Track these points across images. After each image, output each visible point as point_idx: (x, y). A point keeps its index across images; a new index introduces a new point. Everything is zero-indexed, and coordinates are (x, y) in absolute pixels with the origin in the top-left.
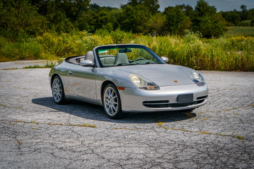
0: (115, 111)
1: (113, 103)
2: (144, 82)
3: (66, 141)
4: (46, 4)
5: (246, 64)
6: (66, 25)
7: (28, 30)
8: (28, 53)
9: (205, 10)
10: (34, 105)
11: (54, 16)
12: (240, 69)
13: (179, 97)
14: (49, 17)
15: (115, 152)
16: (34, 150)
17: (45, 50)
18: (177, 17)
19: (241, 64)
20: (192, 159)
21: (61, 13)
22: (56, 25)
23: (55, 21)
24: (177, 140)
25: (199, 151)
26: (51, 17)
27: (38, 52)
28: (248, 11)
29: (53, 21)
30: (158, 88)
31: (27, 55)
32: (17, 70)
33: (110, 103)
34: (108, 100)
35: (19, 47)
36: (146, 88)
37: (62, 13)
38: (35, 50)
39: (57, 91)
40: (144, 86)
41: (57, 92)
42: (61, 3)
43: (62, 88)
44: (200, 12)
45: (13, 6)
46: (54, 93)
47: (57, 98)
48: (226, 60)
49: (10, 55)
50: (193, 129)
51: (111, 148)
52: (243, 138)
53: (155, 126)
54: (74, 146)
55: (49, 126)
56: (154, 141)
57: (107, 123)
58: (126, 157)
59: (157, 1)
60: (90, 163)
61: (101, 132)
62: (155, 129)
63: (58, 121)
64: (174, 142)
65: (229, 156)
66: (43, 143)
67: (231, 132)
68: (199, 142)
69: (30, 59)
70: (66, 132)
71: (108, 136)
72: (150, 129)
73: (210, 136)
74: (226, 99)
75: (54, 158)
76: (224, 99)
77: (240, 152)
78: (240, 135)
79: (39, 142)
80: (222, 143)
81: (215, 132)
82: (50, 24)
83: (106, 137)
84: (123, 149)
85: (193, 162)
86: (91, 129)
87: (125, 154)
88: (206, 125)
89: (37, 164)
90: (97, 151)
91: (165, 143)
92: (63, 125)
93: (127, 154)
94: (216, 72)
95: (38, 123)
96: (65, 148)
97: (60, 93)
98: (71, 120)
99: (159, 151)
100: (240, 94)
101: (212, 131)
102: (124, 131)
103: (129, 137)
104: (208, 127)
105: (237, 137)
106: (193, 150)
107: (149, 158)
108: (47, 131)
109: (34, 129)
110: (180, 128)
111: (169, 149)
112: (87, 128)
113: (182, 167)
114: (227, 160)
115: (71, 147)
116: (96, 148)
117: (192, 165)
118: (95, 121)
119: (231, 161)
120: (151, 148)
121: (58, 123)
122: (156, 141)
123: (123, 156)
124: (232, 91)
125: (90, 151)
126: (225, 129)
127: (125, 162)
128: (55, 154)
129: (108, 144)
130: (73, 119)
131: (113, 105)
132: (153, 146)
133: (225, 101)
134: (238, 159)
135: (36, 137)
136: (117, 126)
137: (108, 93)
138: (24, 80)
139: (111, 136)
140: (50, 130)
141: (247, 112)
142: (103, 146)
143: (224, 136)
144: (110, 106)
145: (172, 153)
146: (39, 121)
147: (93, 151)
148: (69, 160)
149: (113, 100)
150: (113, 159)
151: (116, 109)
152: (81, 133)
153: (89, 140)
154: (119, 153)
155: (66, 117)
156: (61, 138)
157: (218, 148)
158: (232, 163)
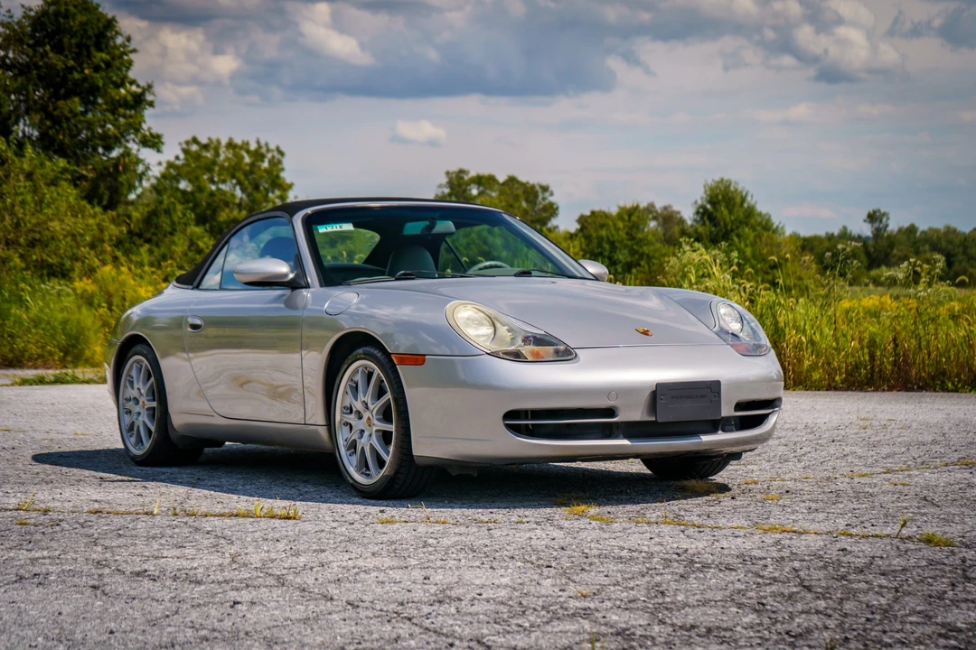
0: (381, 463)
1: (374, 428)
2: (509, 331)
3: (164, 555)
4: (116, 166)
5: (915, 362)
6: (193, 248)
8: (38, 342)
10: (39, 468)
11: (148, 212)
12: (888, 381)
13: (660, 394)
14: (126, 218)
15: (383, 583)
16: (14, 579)
18: (626, 247)
19: (895, 361)
20: (733, 599)
21: (173, 203)
22: (154, 248)
23: (149, 235)
24: (657, 548)
25: (762, 577)
26: (134, 219)
27: (77, 338)
28: (895, 236)
29: (140, 235)
30: (571, 354)
31: (33, 349)
33: (362, 431)
34: (352, 418)
36: (517, 356)
37: (178, 204)
38: (68, 328)
39: (137, 409)
40: (510, 349)
41: (139, 414)
43: (159, 392)
44: (716, 224)
46: (127, 419)
47: (139, 441)
50: (724, 521)
51: (365, 571)
52: (948, 544)
53: (557, 517)
54: (195, 569)
55: (93, 517)
56: (555, 553)
57: (347, 508)
58: (432, 595)
59: (545, 189)
60: (268, 611)
61: (322, 531)
62: (555, 523)
63: (134, 505)
64: (644, 554)
65: (897, 591)
66: (58, 561)
67: (889, 529)
68: (756, 553)
69: (46, 366)
70: (169, 532)
71: (351, 540)
72: (537, 523)
73: (803, 537)
74: (848, 450)
75: (104, 597)
76: (841, 451)
77: (943, 580)
78: (933, 535)
79: (44, 558)
80: (861, 554)
81: (823, 527)
82: (127, 245)
83: (343, 545)
84: (418, 574)
85: (739, 608)
86: (277, 522)
87: (426, 587)
88: (776, 511)
89: (20, 614)
90: (298, 580)
91: (606, 558)
92: (154, 515)
93: (435, 588)
94: (795, 392)
95: (46, 512)
96: (157, 573)
97: (152, 417)
98: (193, 502)
99: (579, 578)
100: (906, 438)
101: (806, 525)
102: (422, 529)
103: (446, 542)
104: (787, 516)
105: (920, 541)
106: (732, 576)
107: (534, 596)
108: (82, 531)
109: (25, 524)
110: (668, 520)
111: (625, 572)
112: (258, 522)
113: (690, 620)
114: (894, 602)
115: (183, 571)
116: (294, 572)
117: (735, 617)
118: (298, 503)
119: (911, 602)
120: (544, 569)
121: (133, 509)
122: (562, 553)
123: (418, 594)
124: (869, 432)
125: (271, 581)
126: (862, 522)
127: (426, 609)
128: (108, 589)
129: (350, 562)
130: (202, 499)
131: (374, 437)
132: (550, 567)
133: (847, 455)
134: (943, 599)
135: (30, 546)
136: (393, 517)
137: (355, 389)
138: (8, 411)
139: (366, 541)
140: (95, 528)
141: (944, 478)
142: (326, 567)
143: (863, 537)
144: (364, 443)
145: (638, 583)
146: (51, 505)
147: (281, 581)
148: (169, 605)
149: (374, 413)
150: (372, 602)
151: (388, 453)
152: (230, 533)
153: (268, 552)
154: (402, 585)
155: (172, 494)
156: (139, 548)
157: (843, 570)
158: (919, 608)
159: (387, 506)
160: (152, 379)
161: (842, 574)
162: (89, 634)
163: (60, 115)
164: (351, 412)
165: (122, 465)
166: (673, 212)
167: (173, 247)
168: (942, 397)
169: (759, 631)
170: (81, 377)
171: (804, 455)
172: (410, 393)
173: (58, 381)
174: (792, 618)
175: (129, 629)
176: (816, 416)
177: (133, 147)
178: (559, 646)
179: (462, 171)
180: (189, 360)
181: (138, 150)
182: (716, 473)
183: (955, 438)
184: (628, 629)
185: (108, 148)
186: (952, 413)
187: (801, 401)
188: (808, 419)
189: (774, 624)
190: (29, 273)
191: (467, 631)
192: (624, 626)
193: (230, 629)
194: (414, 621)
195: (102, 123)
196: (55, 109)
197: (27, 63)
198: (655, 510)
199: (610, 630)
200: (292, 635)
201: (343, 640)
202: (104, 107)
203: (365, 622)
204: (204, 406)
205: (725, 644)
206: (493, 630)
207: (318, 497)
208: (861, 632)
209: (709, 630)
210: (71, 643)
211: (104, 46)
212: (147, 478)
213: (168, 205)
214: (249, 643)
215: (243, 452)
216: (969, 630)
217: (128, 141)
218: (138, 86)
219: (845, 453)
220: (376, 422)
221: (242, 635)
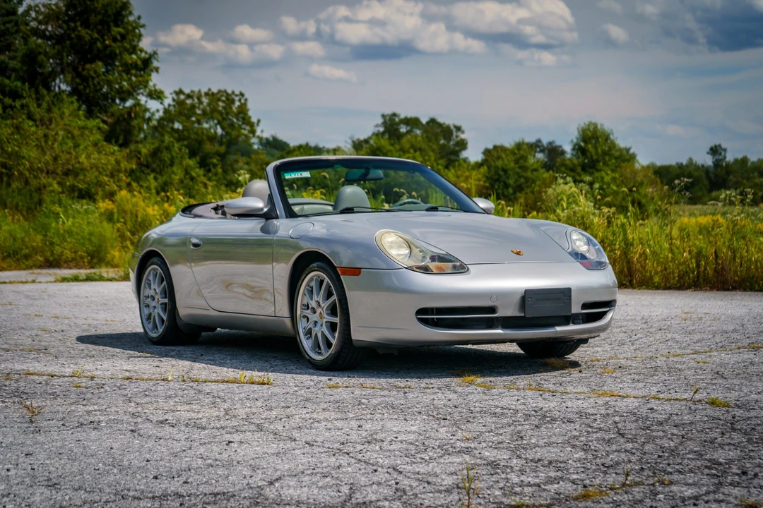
0: (329, 345)
1: (325, 320)
2: (421, 252)
3: (178, 409)
4: (129, 114)
5: (730, 269)
6: (187, 177)
7: (74, 186)
8: (72, 248)
9: (600, 152)
10: (82, 346)
11: (153, 149)
12: (710, 283)
13: (528, 297)
14: (137, 153)
16: (77, 425)
17: (122, 243)
18: (518, 173)
19: (715, 267)
20: (569, 442)
21: (172, 142)
22: (158, 176)
23: (154, 166)
24: (522, 407)
25: (592, 427)
26: (143, 154)
27: (100, 246)
28: (731, 165)
29: (147, 166)
30: (464, 268)
31: (68, 254)
32: (34, 284)
33: (316, 322)
34: (308, 313)
35: (45, 229)
36: (426, 270)
37: (175, 142)
38: (93, 239)
39: (154, 304)
40: (421, 264)
41: (155, 307)
42: (173, 129)
43: (169, 292)
44: (587, 157)
45: (30, 117)
46: (146, 311)
47: (155, 327)
48: (667, 257)
49: (15, 253)
50: (571, 388)
51: (318, 421)
52: (727, 405)
53: (453, 384)
54: (201, 419)
55: (126, 382)
56: (450, 410)
57: (305, 377)
58: (363, 438)
59: (458, 129)
60: (252, 447)
61: (288, 393)
62: (452, 389)
63: (154, 374)
64: (511, 411)
65: (683, 437)
66: (105, 413)
67: (687, 394)
68: (589, 411)
69: (78, 267)
70: (180, 393)
71: (308, 400)
72: (439, 389)
73: (625, 400)
74: (669, 336)
75: (140, 438)
76: (664, 337)
77: (717, 430)
78: (716, 399)
79: (95, 411)
80: (663, 412)
81: (640, 393)
82: (138, 174)
83: (303, 403)
84: (354, 424)
85: (573, 448)
86: (256, 387)
87: (360, 432)
88: (609, 381)
89: (84, 448)
90: (272, 427)
91: (485, 413)
92: (169, 381)
93: (366, 433)
94: (640, 291)
95: (92, 378)
96: (174, 422)
97: (165, 310)
98: (196, 372)
99: (465, 427)
100: (714, 328)
101: (629, 391)
102: (358, 392)
103: (374, 401)
104: (617, 385)
105: (707, 403)
106: (571, 426)
107: (433, 439)
108: (120, 392)
109: (79, 387)
110: (531, 387)
111: (497, 423)
112: (243, 386)
113: (538, 456)
114: (680, 445)
115: (192, 421)
116: (269, 422)
117: (569, 454)
118: (270, 374)
119: (691, 445)
120: (442, 421)
121: (154, 377)
122: (455, 410)
123: (354, 437)
124: (688, 322)
125: (253, 427)
126: (669, 390)
127: (359, 447)
128: (142, 432)
129: (307, 415)
130: (202, 370)
131: (324, 326)
132: (446, 419)
133: (669, 340)
134: (714, 443)
135: (85, 402)
136: (337, 383)
137: (311, 292)
138: (55, 302)
139: (318, 400)
140: (129, 390)
141: (736, 358)
142: (291, 418)
143: (667, 400)
144: (317, 331)
145: (505, 430)
146: (95, 373)
147: (260, 428)
148: (185, 443)
149: (324, 309)
150: (322, 442)
151: (334, 338)
152: (223, 394)
153: (250, 407)
154: (343, 431)
155: (180, 366)
156: (161, 404)
157: (648, 423)
158: (695, 449)
159: (333, 376)
160: (165, 282)
161: (647, 425)
162: (132, 461)
163: (87, 75)
164: (308, 308)
165: (143, 344)
166: (556, 146)
167: (173, 176)
168: (749, 295)
169: (584, 463)
170: (105, 275)
171: (636, 340)
172: (350, 295)
173: (89, 279)
174: (607, 455)
175: (159, 458)
176: (652, 309)
177: (143, 99)
178: (447, 472)
179: (394, 115)
180: (191, 267)
181: (146, 102)
182: (570, 354)
183: (750, 328)
184: (495, 461)
185: (123, 100)
186: (754, 308)
187: (643, 298)
188: (645, 312)
189: (595, 459)
190: (64, 195)
191: (387, 461)
192: (493, 459)
193: (226, 459)
194: (351, 455)
195: (119, 81)
196: (83, 69)
197: (62, 34)
198: (523, 381)
199: (483, 462)
200: (269, 463)
201: (303, 467)
202: (120, 68)
203: (318, 455)
204: (202, 303)
205: (560, 472)
206: (404, 461)
207: (284, 368)
208: (653, 465)
209: (550, 463)
210: (121, 467)
211: (119, 23)
212: (162, 355)
213: (169, 143)
214: (240, 468)
215: (229, 335)
216: (726, 463)
217: (138, 94)
218: (146, 53)
219: (667, 339)
220: (325, 316)
221: (235, 463)
